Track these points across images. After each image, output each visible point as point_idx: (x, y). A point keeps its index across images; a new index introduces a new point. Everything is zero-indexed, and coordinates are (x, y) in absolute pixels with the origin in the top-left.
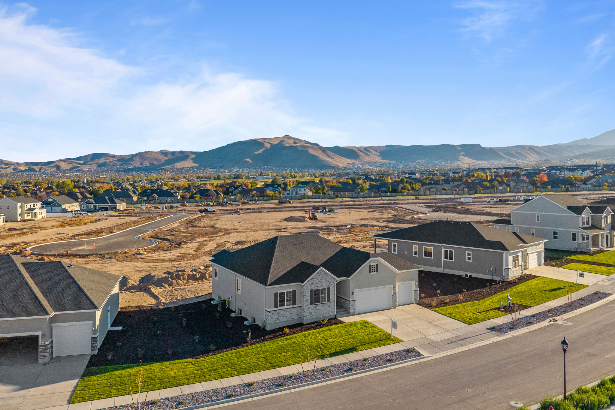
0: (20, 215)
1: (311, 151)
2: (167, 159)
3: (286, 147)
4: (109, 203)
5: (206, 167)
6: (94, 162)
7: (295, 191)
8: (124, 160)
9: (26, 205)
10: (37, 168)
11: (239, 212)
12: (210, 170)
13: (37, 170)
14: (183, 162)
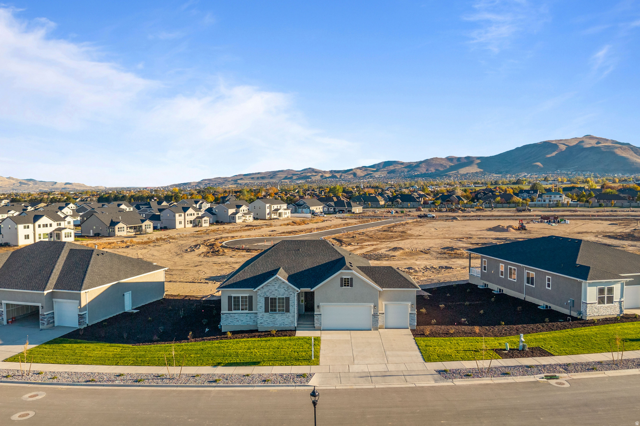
0: (268, 214)
1: (619, 152)
2: (453, 165)
3: (586, 148)
4: (346, 206)
5: (491, 172)
6: (385, 170)
7: (548, 198)
8: (411, 166)
9: (273, 206)
10: (338, 175)
11: (457, 218)
12: (496, 175)
13: (339, 177)
14: (467, 168)
